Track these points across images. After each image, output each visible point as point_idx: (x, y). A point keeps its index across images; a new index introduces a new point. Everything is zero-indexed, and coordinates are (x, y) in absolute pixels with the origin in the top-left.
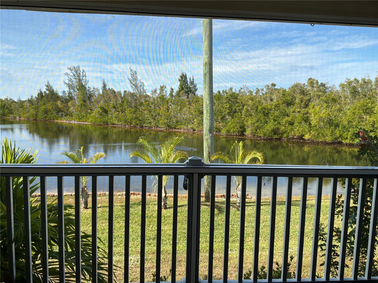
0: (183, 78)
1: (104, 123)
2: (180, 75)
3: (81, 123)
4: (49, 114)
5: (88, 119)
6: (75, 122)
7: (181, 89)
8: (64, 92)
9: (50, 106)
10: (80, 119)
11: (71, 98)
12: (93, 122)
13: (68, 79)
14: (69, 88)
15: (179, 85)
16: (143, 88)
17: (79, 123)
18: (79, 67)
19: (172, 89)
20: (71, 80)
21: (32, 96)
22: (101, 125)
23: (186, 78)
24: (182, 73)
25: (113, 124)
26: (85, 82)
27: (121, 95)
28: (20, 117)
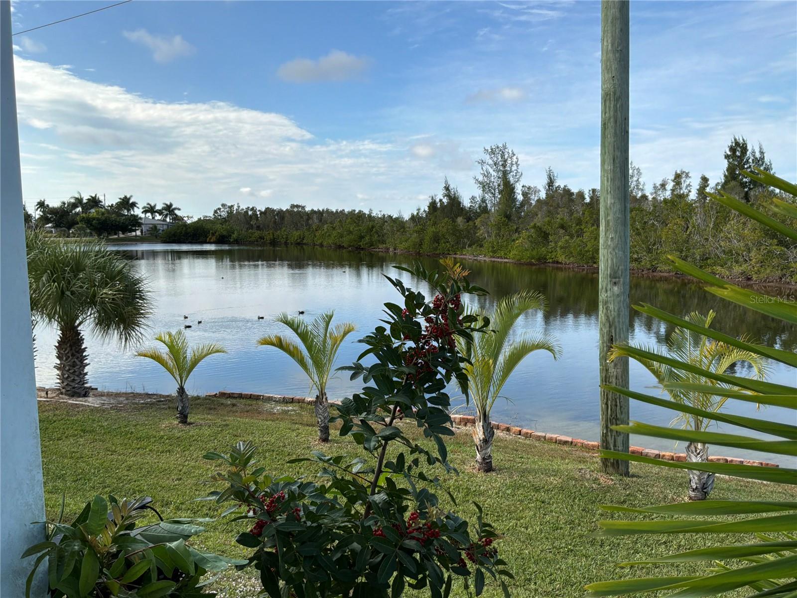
0: (738, 151)
1: (539, 259)
2: (730, 144)
3: (496, 260)
4: (442, 242)
5: (510, 251)
6: (485, 259)
7: (729, 178)
8: (473, 198)
9: (443, 227)
10: (494, 252)
11: (484, 210)
12: (518, 257)
13: (482, 172)
14: (483, 191)
15: (725, 170)
16: (638, 180)
17: (493, 259)
18: (505, 147)
19: (705, 180)
20: (487, 175)
21: (419, 210)
22: (532, 264)
23: (744, 149)
24: (735, 140)
25: (558, 262)
26: (516, 175)
27: (584, 198)
28: (395, 249)
